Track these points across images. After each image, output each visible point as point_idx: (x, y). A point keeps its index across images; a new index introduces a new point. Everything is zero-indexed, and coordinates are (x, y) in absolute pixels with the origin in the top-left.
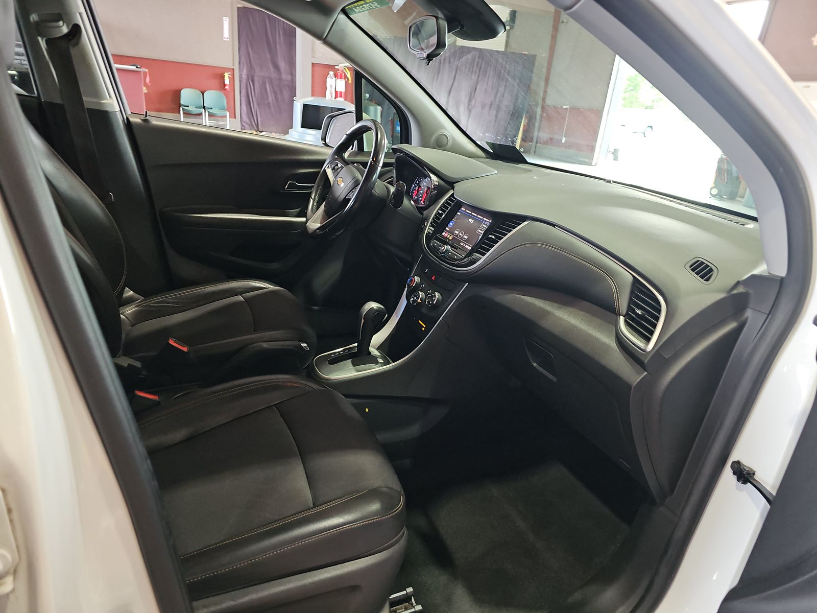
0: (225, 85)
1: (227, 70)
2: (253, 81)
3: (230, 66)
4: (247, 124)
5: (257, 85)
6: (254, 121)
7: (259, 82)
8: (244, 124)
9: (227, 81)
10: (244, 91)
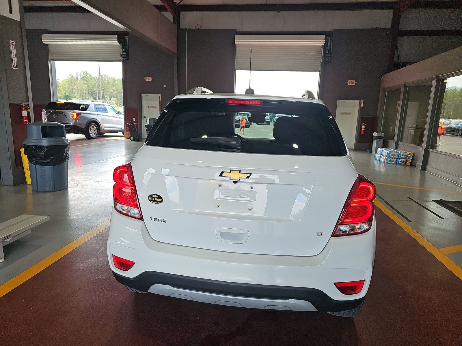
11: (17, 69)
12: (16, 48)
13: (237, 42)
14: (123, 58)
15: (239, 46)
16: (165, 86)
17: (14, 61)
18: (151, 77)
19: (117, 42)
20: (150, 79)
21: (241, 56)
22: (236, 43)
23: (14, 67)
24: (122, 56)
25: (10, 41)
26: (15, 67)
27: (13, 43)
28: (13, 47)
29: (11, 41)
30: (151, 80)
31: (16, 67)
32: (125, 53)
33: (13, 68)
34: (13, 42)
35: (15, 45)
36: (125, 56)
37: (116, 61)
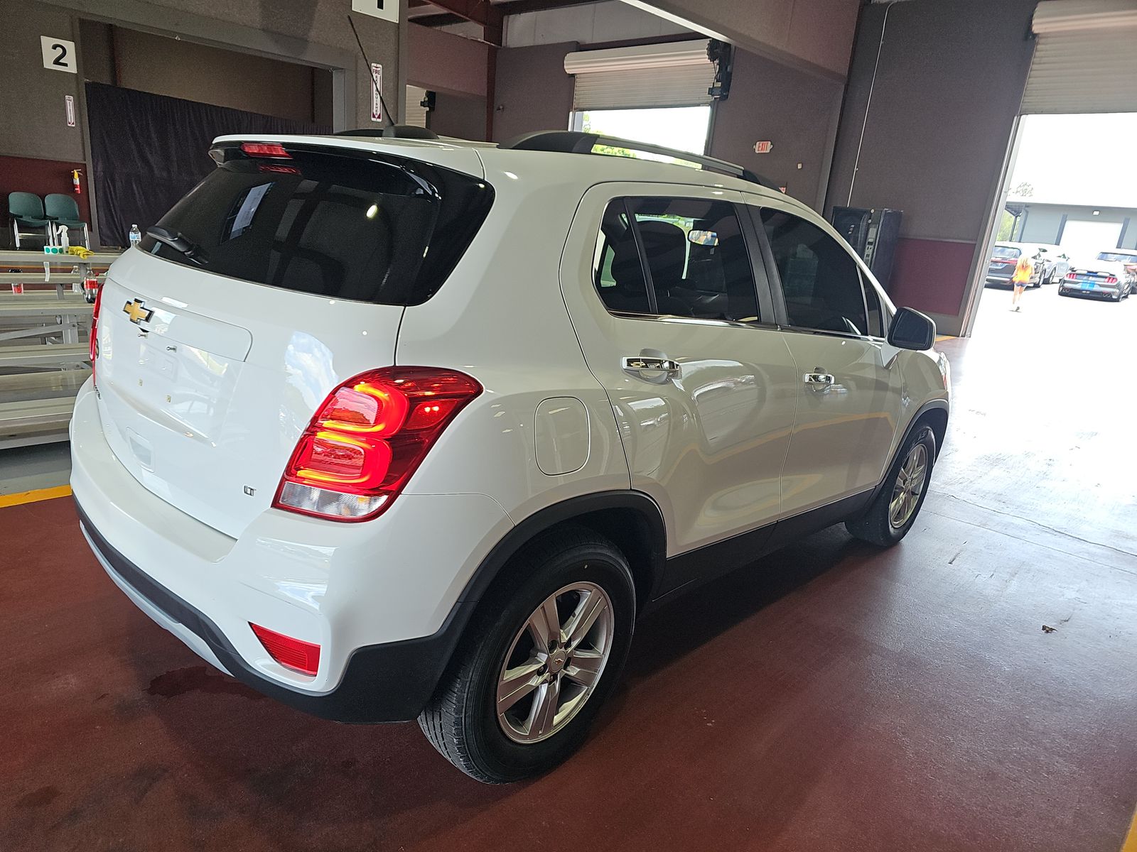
0: (75, 186)
1: (76, 166)
2: (113, 181)
3: (79, 160)
4: (108, 237)
5: (118, 184)
6: (119, 233)
7: (122, 182)
8: (104, 238)
9: (77, 181)
10: (101, 194)
11: (380, 120)
12: (384, 78)
13: (1040, 26)
14: (713, 95)
15: (1047, 36)
16: (800, 166)
17: (377, 104)
18: (770, 142)
19: (707, 56)
20: (767, 147)
21: (1047, 70)
22: (1035, 29)
23: (374, 117)
24: (711, 91)
25: (373, 64)
26: (376, 116)
27: (378, 69)
28: (376, 77)
29: (375, 65)
30: (768, 151)
31: (379, 117)
32: (719, 84)
33: (373, 119)
34: (378, 66)
35: (381, 72)
36: (718, 92)
37: (699, 105)
